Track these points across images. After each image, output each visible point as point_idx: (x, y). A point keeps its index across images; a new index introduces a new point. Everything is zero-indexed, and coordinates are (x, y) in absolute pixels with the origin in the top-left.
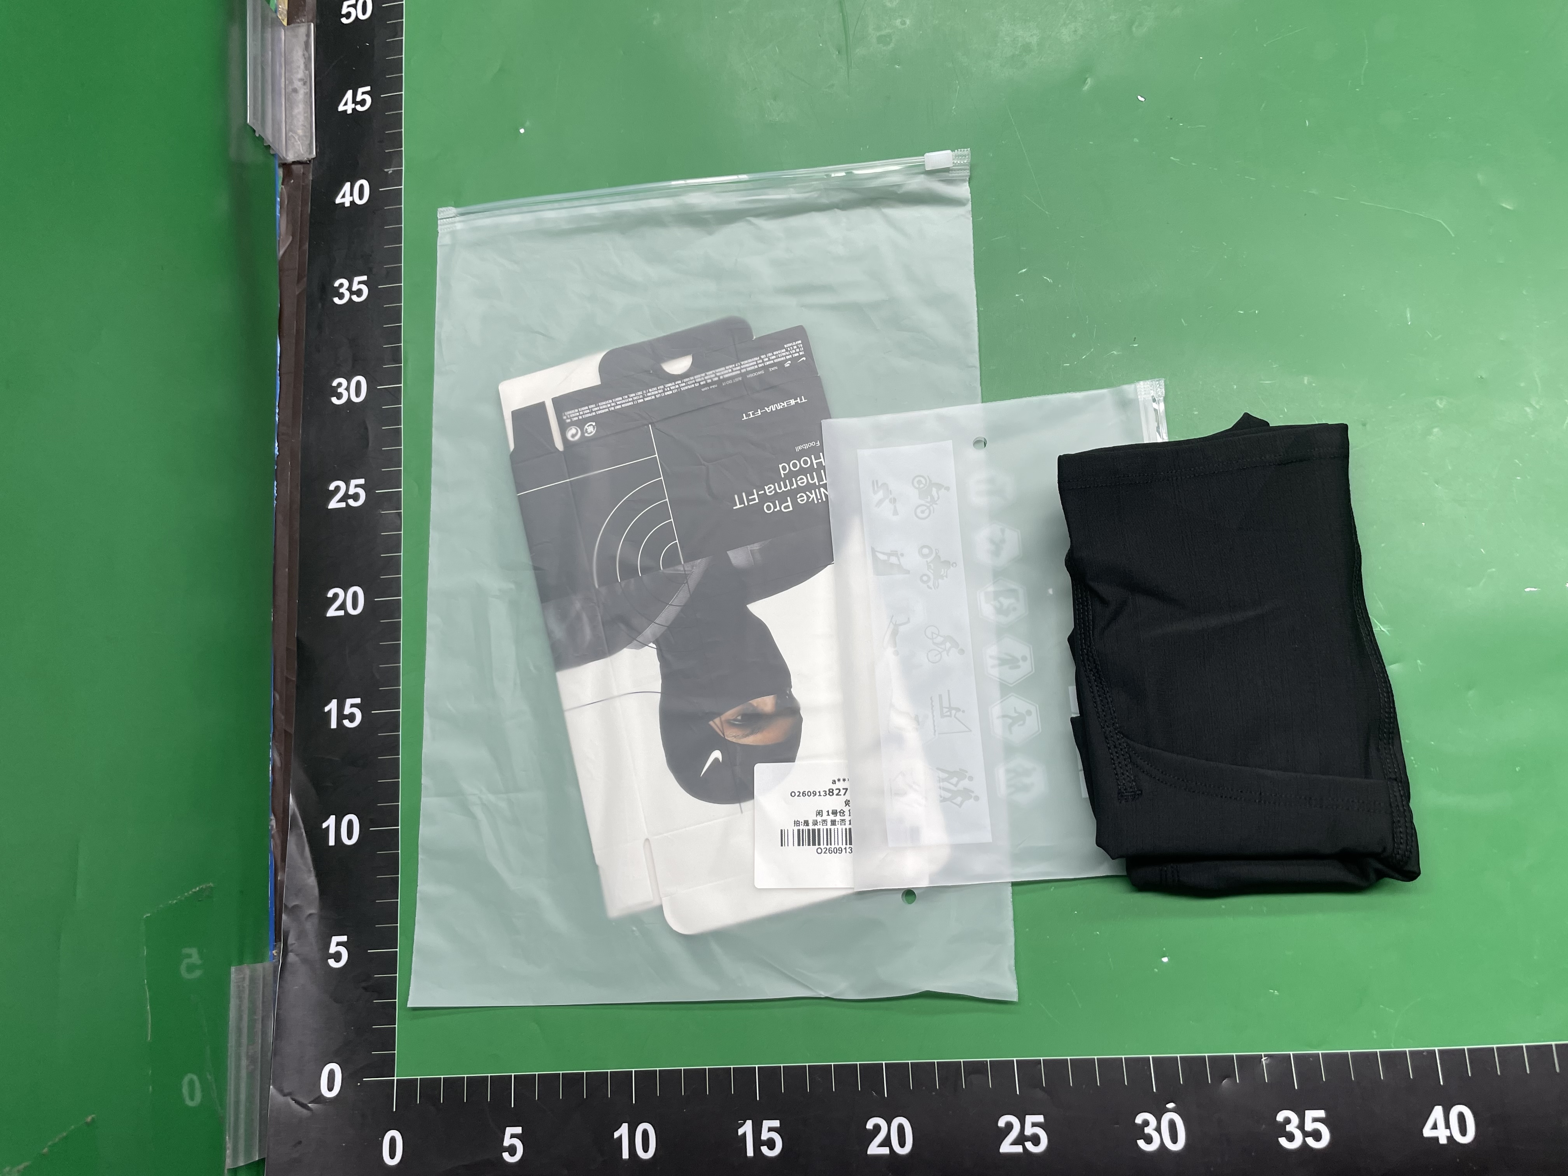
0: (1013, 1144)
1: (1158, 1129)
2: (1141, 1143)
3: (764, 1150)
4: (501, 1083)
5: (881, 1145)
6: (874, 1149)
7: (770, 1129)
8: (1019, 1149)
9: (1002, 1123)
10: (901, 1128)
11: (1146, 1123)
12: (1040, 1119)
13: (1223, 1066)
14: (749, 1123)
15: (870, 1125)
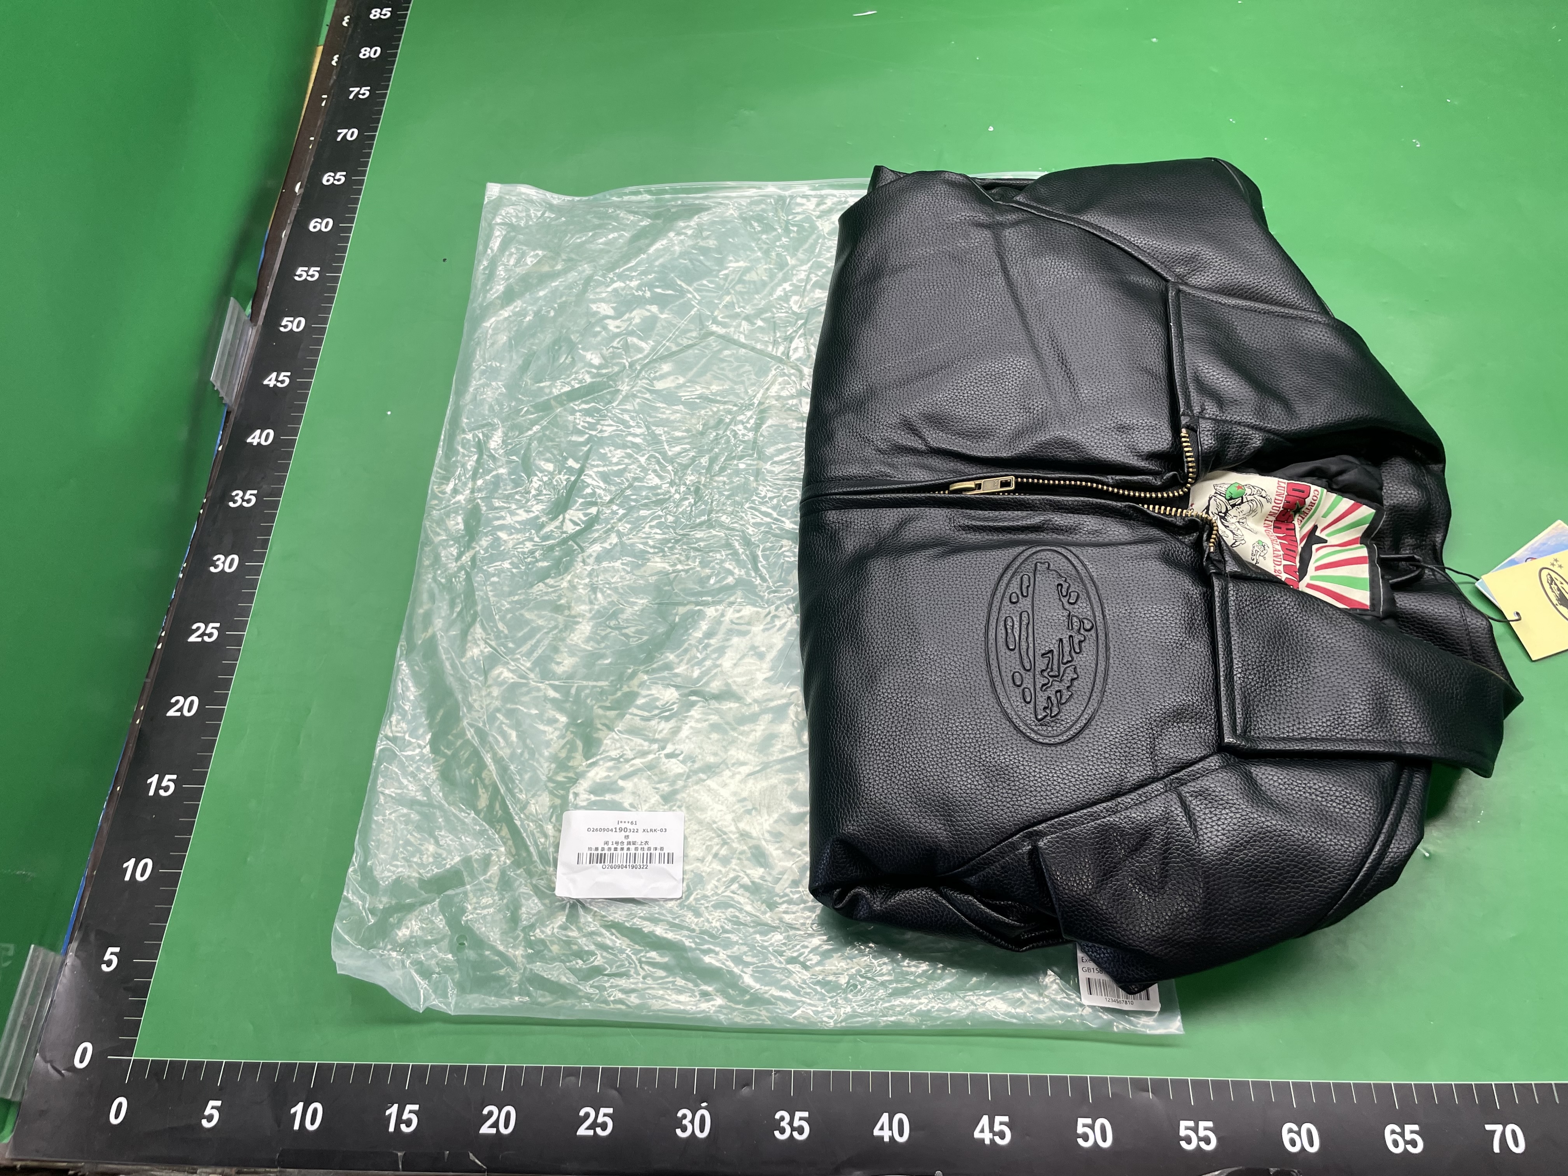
0: (587, 1129)
1: (692, 1122)
2: (679, 1132)
3: (403, 1127)
4: (214, 1067)
5: (490, 1127)
6: (485, 1129)
7: (410, 1112)
8: (591, 1133)
9: (582, 1113)
10: (508, 1115)
11: (684, 1116)
12: (610, 1111)
13: (745, 1078)
14: (396, 1106)
15: (485, 1111)
